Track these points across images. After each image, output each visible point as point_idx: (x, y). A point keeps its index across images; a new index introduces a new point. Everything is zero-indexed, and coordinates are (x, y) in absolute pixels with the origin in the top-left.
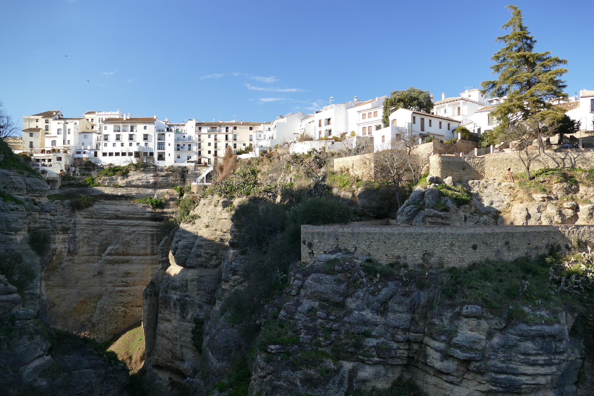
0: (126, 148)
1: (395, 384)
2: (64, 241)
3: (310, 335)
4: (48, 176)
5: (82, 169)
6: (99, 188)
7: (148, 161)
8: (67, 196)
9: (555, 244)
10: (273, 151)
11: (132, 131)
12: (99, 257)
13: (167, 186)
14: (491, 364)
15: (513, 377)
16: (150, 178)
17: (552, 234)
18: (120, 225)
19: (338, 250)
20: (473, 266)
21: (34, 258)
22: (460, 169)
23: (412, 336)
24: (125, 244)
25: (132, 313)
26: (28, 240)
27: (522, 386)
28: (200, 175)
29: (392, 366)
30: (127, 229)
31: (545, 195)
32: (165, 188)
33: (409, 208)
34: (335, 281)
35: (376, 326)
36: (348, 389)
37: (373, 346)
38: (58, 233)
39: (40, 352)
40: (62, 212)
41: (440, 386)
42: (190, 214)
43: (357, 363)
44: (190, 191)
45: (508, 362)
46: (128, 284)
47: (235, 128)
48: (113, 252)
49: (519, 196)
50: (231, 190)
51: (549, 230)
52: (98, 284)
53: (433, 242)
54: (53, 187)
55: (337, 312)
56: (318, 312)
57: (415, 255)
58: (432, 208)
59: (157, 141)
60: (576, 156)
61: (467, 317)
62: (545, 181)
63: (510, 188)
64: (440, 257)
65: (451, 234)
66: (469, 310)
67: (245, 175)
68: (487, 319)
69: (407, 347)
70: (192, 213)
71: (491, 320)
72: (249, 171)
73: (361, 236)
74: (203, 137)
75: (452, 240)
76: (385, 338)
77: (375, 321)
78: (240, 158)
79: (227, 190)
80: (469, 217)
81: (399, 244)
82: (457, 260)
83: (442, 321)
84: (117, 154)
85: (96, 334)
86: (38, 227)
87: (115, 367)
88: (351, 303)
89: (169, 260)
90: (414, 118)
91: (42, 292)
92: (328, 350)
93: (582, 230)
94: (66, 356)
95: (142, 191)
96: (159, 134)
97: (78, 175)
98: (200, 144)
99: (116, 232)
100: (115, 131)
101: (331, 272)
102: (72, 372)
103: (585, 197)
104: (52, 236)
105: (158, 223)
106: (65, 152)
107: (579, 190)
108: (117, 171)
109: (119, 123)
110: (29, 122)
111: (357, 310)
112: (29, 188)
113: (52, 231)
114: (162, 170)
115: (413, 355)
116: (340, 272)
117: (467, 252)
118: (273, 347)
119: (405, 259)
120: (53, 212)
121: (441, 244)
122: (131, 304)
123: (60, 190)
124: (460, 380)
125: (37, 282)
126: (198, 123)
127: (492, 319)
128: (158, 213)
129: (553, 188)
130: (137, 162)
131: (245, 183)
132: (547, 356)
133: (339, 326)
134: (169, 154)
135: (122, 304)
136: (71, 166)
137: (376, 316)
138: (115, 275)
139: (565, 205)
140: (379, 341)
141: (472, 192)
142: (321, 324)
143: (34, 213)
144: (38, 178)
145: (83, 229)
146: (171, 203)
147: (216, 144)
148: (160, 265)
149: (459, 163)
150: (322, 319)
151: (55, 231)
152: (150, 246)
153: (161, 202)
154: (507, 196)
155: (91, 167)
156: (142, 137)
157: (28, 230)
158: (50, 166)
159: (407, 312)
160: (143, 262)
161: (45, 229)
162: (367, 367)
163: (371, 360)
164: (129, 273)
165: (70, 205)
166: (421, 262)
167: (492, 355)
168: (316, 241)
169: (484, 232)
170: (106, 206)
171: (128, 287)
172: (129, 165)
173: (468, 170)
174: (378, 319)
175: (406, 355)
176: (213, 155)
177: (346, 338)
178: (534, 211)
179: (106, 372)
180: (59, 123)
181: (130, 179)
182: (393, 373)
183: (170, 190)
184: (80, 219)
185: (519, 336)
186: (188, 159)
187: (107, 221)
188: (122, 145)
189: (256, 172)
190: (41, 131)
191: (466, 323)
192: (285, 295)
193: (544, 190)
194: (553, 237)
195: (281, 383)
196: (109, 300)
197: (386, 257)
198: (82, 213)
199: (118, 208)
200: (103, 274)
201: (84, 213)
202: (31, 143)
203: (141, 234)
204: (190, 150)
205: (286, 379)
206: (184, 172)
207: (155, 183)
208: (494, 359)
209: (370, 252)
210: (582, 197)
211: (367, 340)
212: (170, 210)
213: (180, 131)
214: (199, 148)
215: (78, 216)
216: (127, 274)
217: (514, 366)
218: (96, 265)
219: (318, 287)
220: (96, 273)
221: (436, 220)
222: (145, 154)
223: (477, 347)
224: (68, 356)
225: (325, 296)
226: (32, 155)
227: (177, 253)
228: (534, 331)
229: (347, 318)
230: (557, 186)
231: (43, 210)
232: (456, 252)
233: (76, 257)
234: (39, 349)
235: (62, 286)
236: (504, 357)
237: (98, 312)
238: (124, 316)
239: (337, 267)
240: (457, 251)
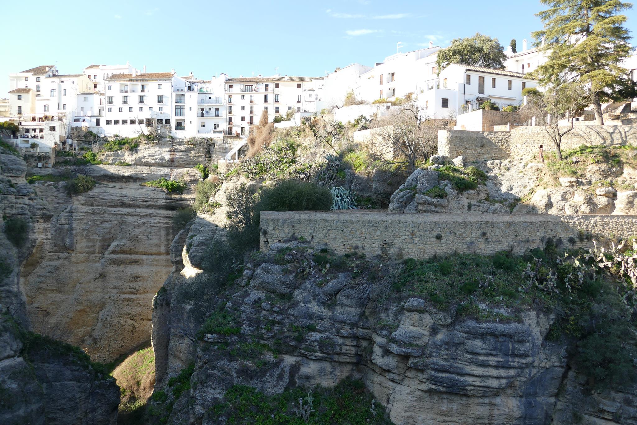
0: (136, 115)
1: (343, 383)
2: (45, 230)
3: (253, 326)
4: (38, 151)
5: (81, 142)
6: (101, 166)
7: (163, 130)
8: (63, 176)
9: (554, 237)
10: (318, 118)
11: (142, 91)
12: (101, 255)
13: (187, 164)
14: (432, 362)
15: (457, 377)
16: (165, 153)
17: (551, 225)
18: (127, 215)
19: (294, 238)
20: (434, 259)
21: (10, 249)
22: (477, 146)
23: (360, 331)
24: (133, 239)
25: (141, 328)
26: (4, 228)
27: (467, 388)
28: (231, 149)
29: (341, 363)
30: (135, 220)
31: (573, 179)
32: (184, 167)
33: (402, 194)
34: (282, 271)
35: (322, 319)
36: (288, 384)
37: (316, 341)
38: (38, 222)
39: (8, 352)
40: (55, 196)
41: (384, 385)
42: (210, 202)
43: (301, 358)
44: (217, 171)
45: (452, 361)
46: (137, 291)
47: (277, 86)
48: (118, 249)
49: (544, 181)
50: (261, 171)
51: (546, 220)
52: (100, 290)
53: (392, 231)
54: (45, 165)
55: (282, 304)
56: (263, 304)
57: (373, 245)
58: (424, 193)
59: (174, 104)
60: (627, 129)
61: (409, 310)
62: (579, 161)
63: (538, 170)
64: (400, 248)
65: (413, 222)
66: (411, 303)
67: (280, 151)
68: (430, 314)
69: (354, 343)
70: (212, 200)
71: (435, 315)
72: (285, 145)
73: (318, 223)
74: (234, 99)
75: (413, 229)
76: (331, 333)
77: (320, 315)
78: (276, 128)
79: (256, 170)
80: (474, 205)
81: (358, 233)
82: (417, 251)
83: (388, 316)
84: (124, 122)
85: (98, 352)
86: (15, 214)
87: (102, 381)
88: (298, 295)
89: (182, 261)
90: (469, 77)
91: (20, 290)
92: (270, 343)
93: (592, 221)
94: (46, 365)
95: (156, 171)
96: (177, 95)
97: (75, 149)
98: (230, 108)
99: (121, 223)
100: (122, 91)
101: (280, 262)
102: (53, 383)
103: (628, 182)
104: (31, 224)
105: (175, 212)
106: (60, 119)
107: (622, 173)
108: (124, 144)
109: (126, 81)
110: (17, 81)
111: (303, 302)
112: (4, 167)
113: (31, 218)
114: (181, 143)
115: (361, 353)
116: (289, 262)
117: (429, 243)
118: (209, 336)
119: (364, 249)
120: (32, 196)
121: (401, 234)
122: (140, 317)
123: (53, 169)
124: (401, 378)
125: (13, 278)
126: (229, 80)
127: (436, 313)
128: (175, 200)
129: (588, 171)
130: (149, 133)
131: (280, 161)
132: (502, 358)
133: (282, 319)
134: (191, 122)
135: (129, 316)
136: (68, 138)
137: (323, 309)
138: (121, 278)
139: (598, 192)
140: (323, 335)
141: (489, 174)
142: (265, 315)
143: (10, 196)
144: (14, 154)
145: (81, 219)
146: (192, 186)
147: (251, 107)
148: (174, 267)
149: (476, 139)
150: (266, 311)
151: (34, 218)
152: (164, 243)
153: (179, 186)
154: (532, 180)
155: (92, 140)
156: (156, 99)
157: (3, 217)
158: (42, 138)
159: (356, 306)
160: (155, 263)
161: (23, 216)
162: (311, 362)
163: (313, 355)
164: (137, 277)
165: (66, 187)
166: (379, 252)
167: (434, 352)
168: (271, 228)
169: (452, 220)
170: (109, 190)
171: (136, 294)
172: (139, 136)
173: (488, 148)
174: (325, 312)
175: (353, 352)
176: (248, 123)
177: (289, 331)
178: (558, 199)
179: (92, 387)
180: (53, 82)
181: (140, 154)
182: (341, 372)
183: (191, 170)
184: (78, 206)
185: (466, 333)
186: (215, 128)
187: (110, 209)
188: (130, 109)
189: (295, 146)
190: (31, 92)
191: (408, 317)
192: (236, 286)
193: (574, 173)
194: (553, 228)
195: (215, 372)
196: (113, 310)
197: (343, 247)
198: (80, 199)
199: (124, 193)
200: (105, 277)
201: (82, 198)
202: (20, 108)
203: (153, 226)
204: (217, 115)
205: (221, 369)
206: (210, 145)
207: (172, 160)
208: (436, 357)
209: (327, 241)
210: (624, 182)
211: (311, 333)
212: (190, 196)
213: (205, 90)
214: (230, 113)
215: (76, 202)
216: (136, 278)
217: (460, 366)
218: (98, 265)
219: (266, 278)
220: (98, 276)
221: (428, 208)
222: (160, 121)
223: (418, 343)
224: (48, 365)
225: (271, 287)
226: (20, 123)
227: (191, 251)
228: (482, 328)
229: (292, 310)
230: (592, 167)
231: (20, 194)
232: (416, 242)
233: (73, 255)
234: (9, 348)
235: (56, 290)
236: (447, 355)
237: (100, 324)
238: (132, 331)
239: (287, 257)
240: (418, 241)
